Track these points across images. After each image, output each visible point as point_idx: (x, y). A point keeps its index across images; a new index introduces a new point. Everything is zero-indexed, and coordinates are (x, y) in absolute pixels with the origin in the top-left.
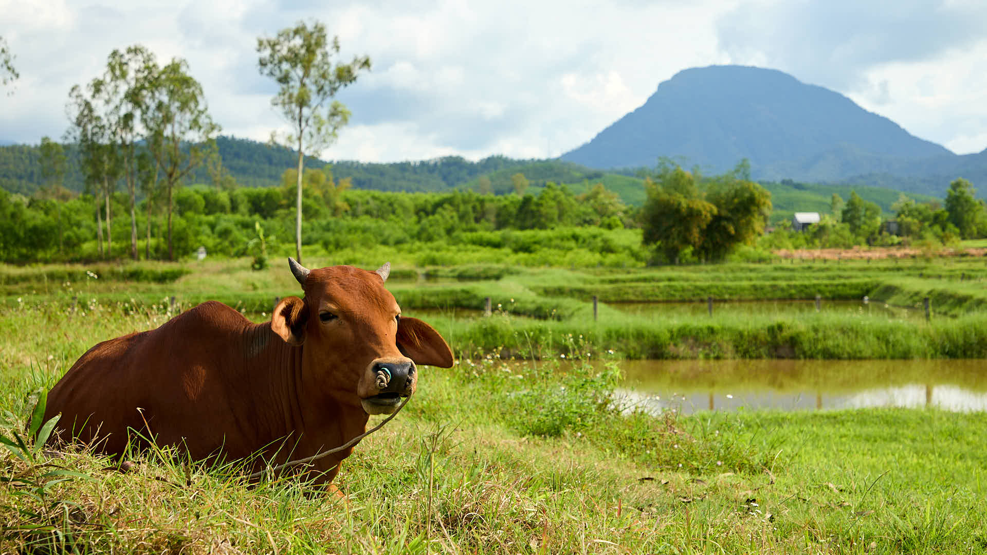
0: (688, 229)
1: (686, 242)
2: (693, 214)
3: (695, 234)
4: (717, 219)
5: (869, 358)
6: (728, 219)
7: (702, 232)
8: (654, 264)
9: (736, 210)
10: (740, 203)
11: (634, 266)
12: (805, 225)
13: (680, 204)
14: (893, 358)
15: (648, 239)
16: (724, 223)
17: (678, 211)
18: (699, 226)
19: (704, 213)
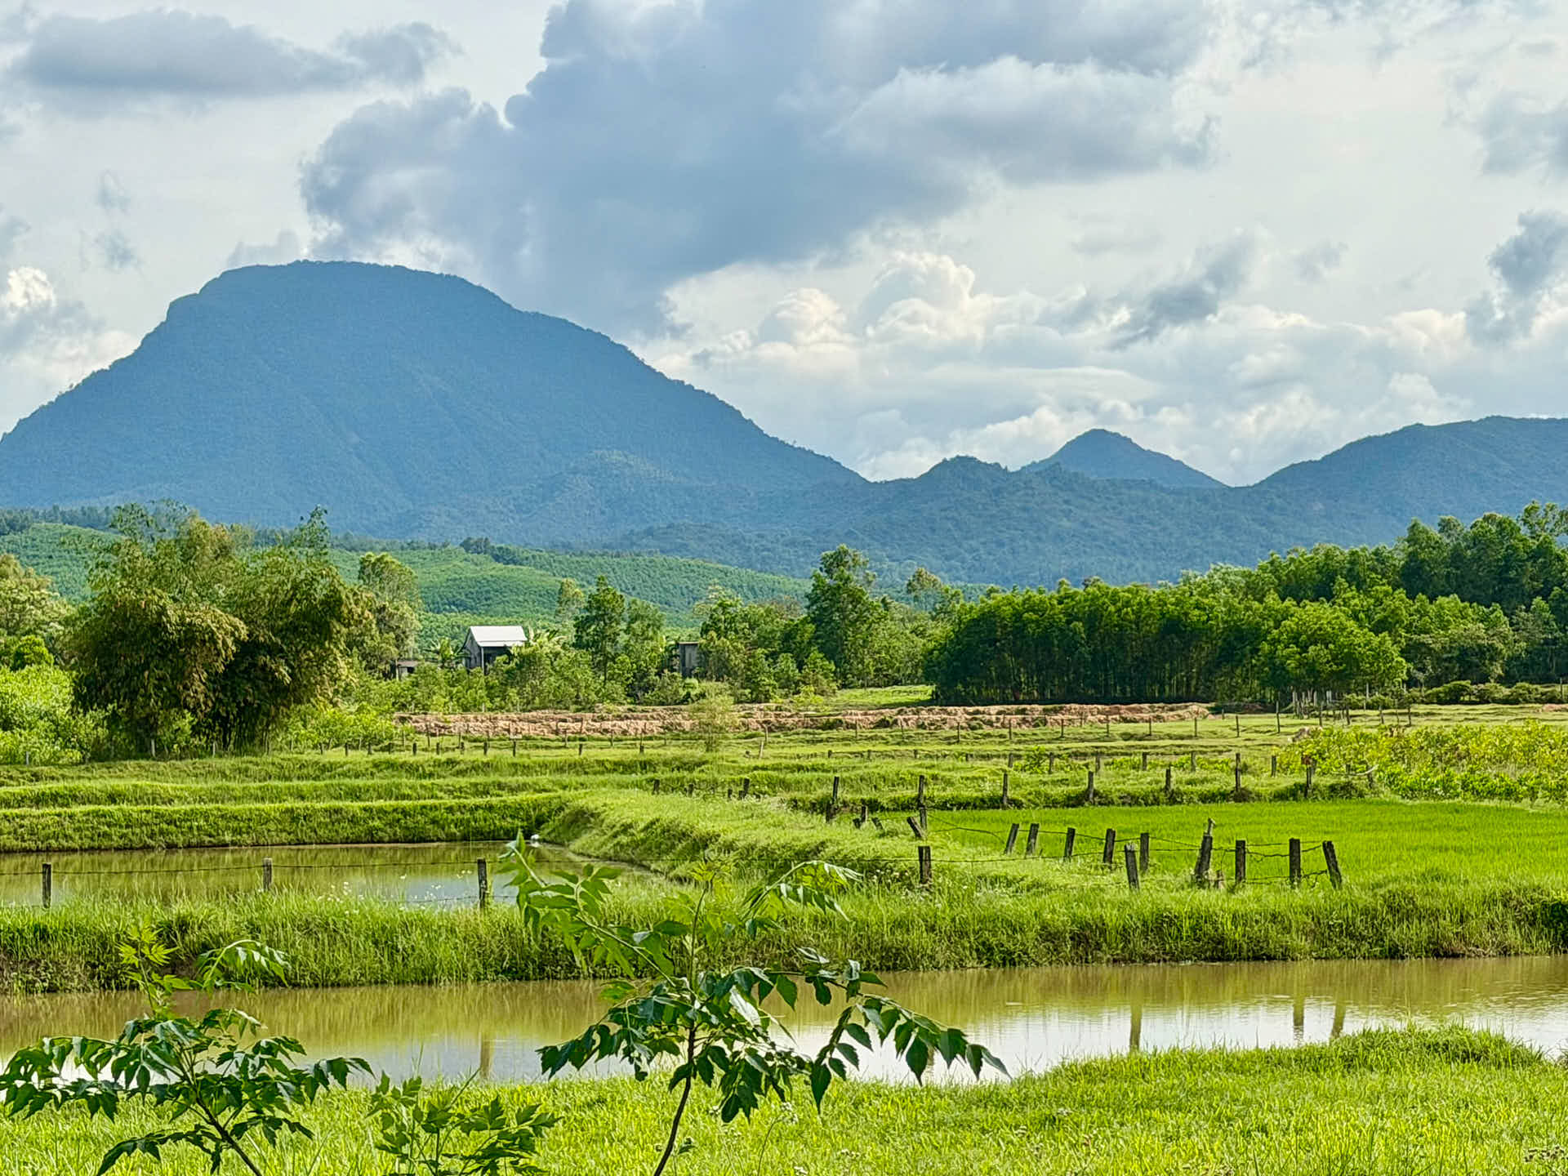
0: (181, 675)
1: (177, 702)
2: (193, 637)
3: (198, 687)
4: (248, 648)
5: (355, 983)
6: (273, 651)
7: (214, 678)
8: (99, 755)
9: (292, 630)
10: (304, 615)
11: (53, 761)
12: (491, 653)
13: (162, 612)
14: (400, 982)
15: (86, 696)
16: (264, 659)
17: (158, 627)
18: (207, 667)
19: (220, 635)
